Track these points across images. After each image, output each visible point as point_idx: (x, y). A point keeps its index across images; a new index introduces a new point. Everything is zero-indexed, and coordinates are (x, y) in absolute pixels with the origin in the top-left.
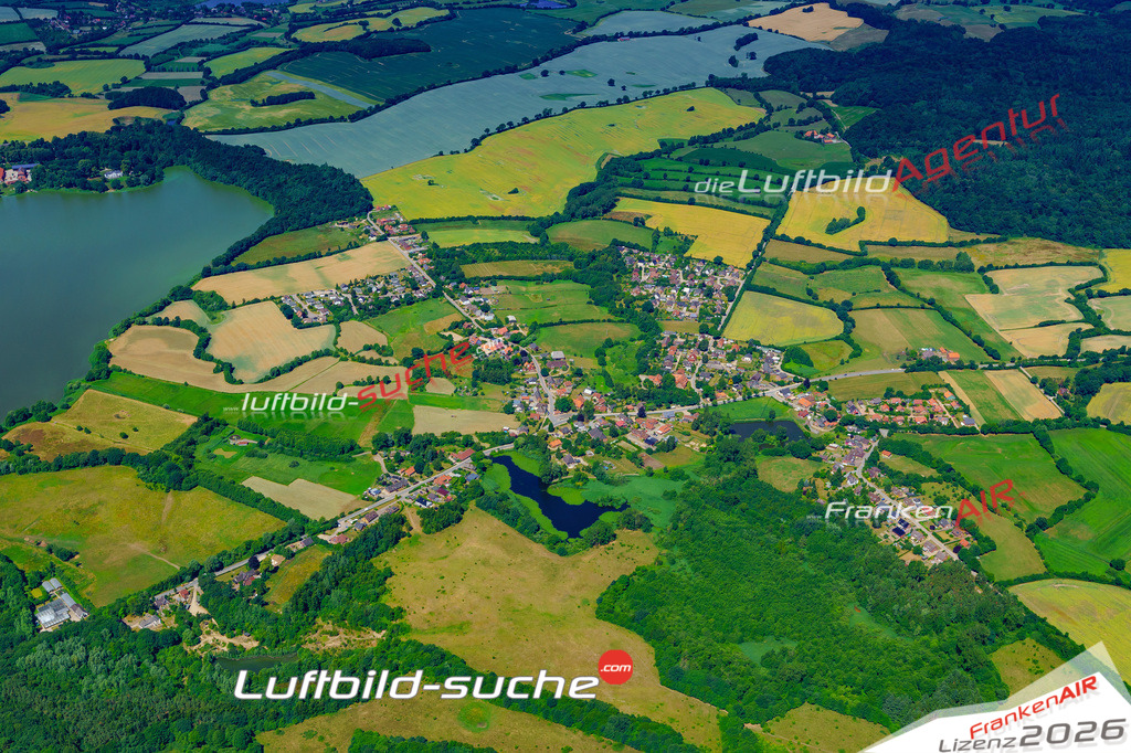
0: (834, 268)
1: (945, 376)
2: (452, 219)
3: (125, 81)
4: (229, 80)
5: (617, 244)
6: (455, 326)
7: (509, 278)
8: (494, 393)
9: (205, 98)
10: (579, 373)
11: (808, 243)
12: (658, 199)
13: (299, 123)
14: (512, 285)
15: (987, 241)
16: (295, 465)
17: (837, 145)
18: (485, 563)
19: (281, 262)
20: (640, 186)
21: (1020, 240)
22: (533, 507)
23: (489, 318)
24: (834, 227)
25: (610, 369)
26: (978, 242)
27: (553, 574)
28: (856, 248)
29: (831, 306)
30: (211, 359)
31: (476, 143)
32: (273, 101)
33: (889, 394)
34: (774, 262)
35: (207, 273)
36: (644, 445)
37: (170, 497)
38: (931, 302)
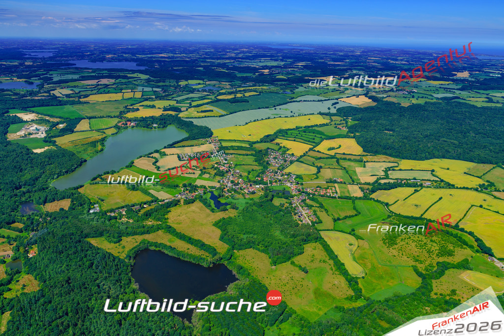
0: (324, 158)
1: (336, 185)
2: (230, 140)
3: (170, 105)
4: (195, 107)
5: (268, 148)
6: (217, 163)
7: (236, 154)
8: (218, 178)
9: (187, 110)
10: (241, 176)
11: (320, 152)
12: (286, 140)
13: (205, 117)
14: (236, 156)
15: (370, 155)
16: (162, 188)
17: (345, 130)
18: (193, 212)
19: (184, 146)
20: (284, 136)
21: (380, 155)
22: (212, 202)
23: (226, 162)
24: (330, 149)
25: (249, 176)
26: (368, 155)
27: (208, 216)
28: (333, 154)
29: (317, 167)
30: (156, 165)
31: (247, 124)
32: (202, 112)
33: (317, 187)
34: (308, 156)
35: (165, 148)
36: (247, 192)
37: (131, 192)
38: (345, 168)
